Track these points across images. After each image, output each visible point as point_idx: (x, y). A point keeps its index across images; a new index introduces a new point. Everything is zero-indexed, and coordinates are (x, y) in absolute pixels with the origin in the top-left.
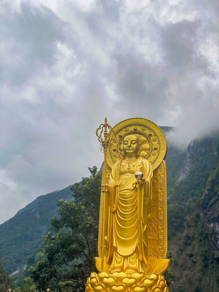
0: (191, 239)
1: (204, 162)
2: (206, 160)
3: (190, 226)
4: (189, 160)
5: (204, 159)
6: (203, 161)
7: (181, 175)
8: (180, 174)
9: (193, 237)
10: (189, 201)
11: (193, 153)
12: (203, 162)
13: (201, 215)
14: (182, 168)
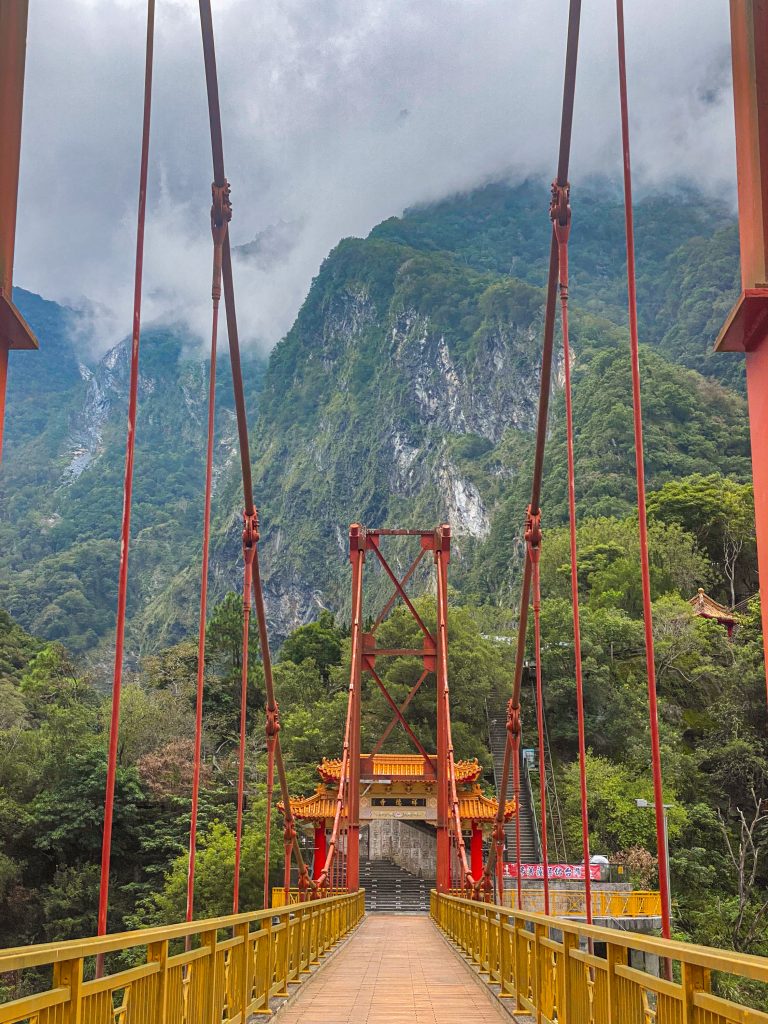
0: (188, 631)
1: (150, 421)
2: (159, 417)
3: (184, 600)
4: (100, 408)
5: (151, 412)
6: (147, 418)
7: (76, 453)
8: (73, 450)
9: (192, 626)
10: (143, 535)
11: (114, 388)
12: (147, 423)
13: (218, 573)
14: (77, 432)
